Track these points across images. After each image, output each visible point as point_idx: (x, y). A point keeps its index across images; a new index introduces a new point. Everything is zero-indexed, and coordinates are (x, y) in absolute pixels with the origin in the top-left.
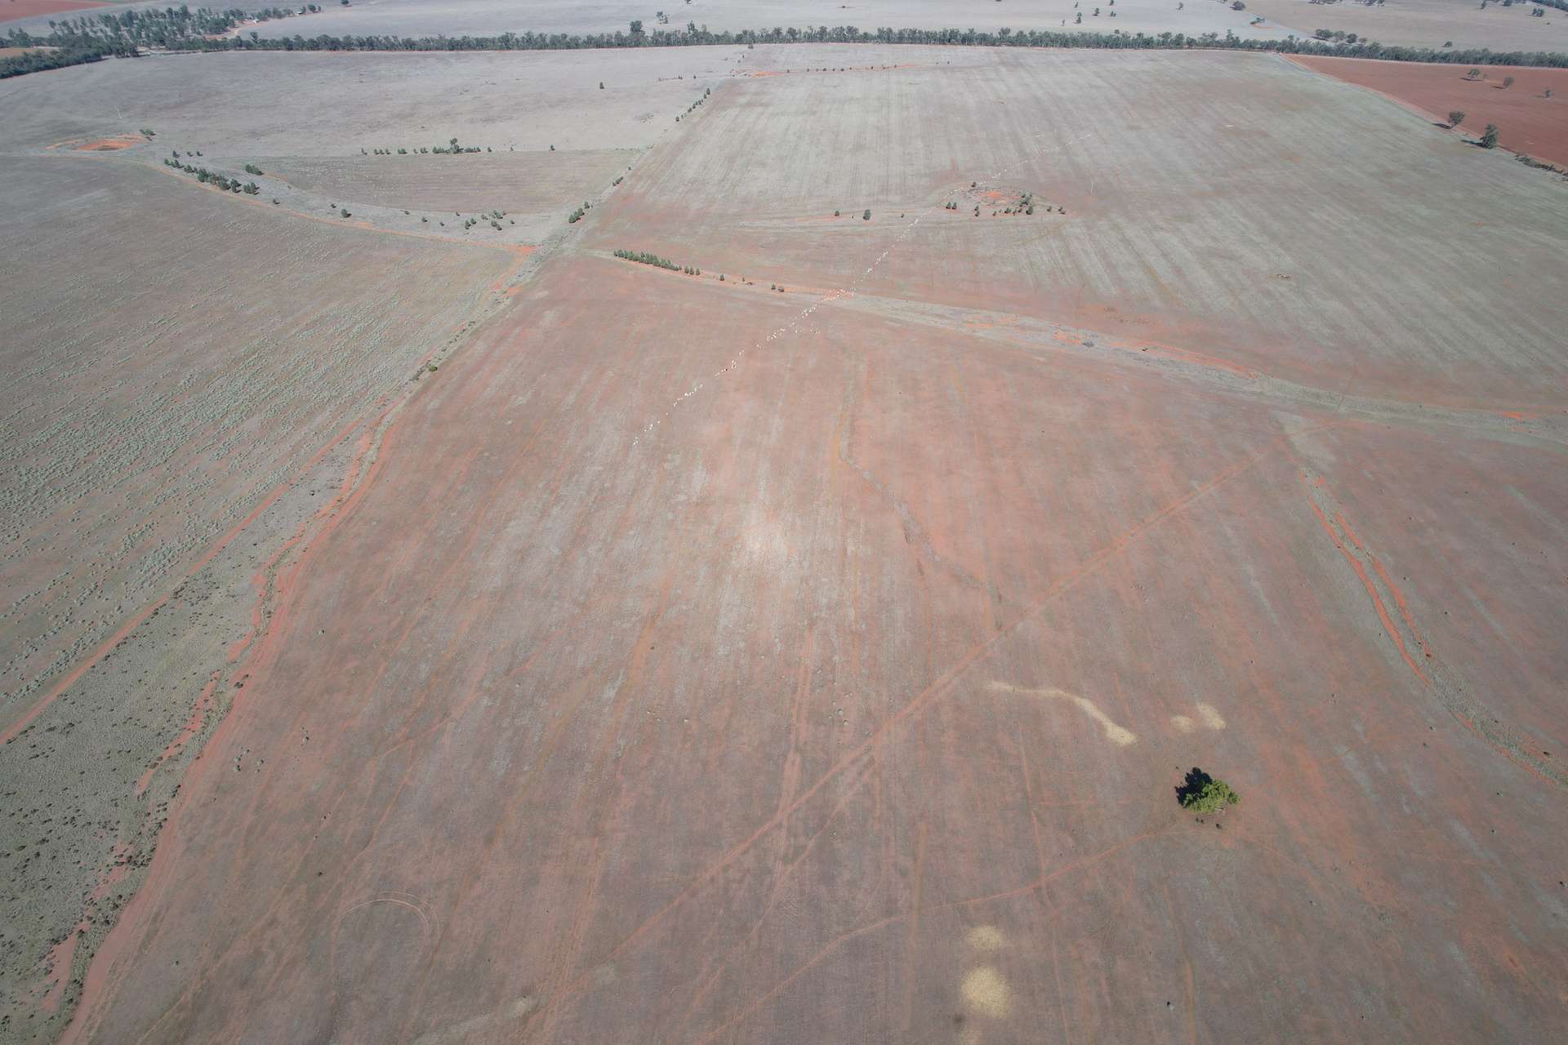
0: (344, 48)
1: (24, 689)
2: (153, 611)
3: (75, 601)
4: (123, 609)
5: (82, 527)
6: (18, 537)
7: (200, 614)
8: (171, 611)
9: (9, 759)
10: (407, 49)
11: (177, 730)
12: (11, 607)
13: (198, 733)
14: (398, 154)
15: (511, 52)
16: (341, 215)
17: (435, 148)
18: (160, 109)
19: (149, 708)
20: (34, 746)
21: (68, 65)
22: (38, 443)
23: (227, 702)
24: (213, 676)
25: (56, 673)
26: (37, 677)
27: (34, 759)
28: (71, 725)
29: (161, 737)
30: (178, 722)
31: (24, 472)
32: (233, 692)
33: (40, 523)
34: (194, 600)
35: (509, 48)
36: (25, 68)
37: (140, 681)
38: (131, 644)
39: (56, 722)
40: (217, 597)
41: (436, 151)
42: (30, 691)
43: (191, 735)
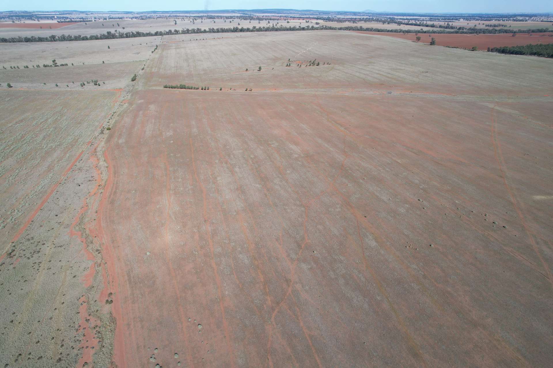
7: (40, 263)
8: (12, 266)
11: (75, 351)
13: (98, 348)
14: (24, 68)
16: (7, 87)
19: (35, 340)
23: (108, 316)
24: (81, 301)
29: (63, 362)
30: (72, 344)
32: (107, 308)
34: (28, 255)
35: (55, 41)
37: (12, 321)
40: (47, 250)
41: (45, 66)
43: (92, 352)
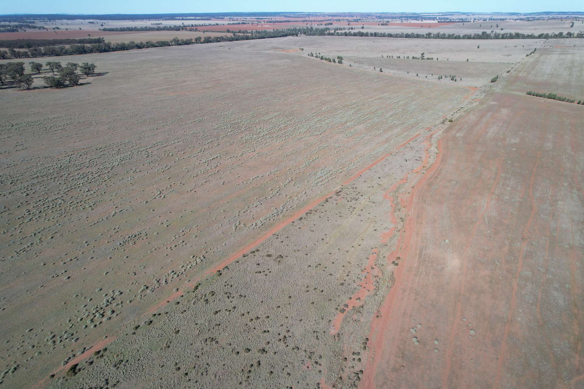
0: (365, 36)
1: (254, 225)
2: (325, 199)
3: (281, 184)
4: (307, 194)
5: (283, 152)
6: (255, 151)
7: (355, 209)
8: (336, 202)
9: (243, 268)
10: (389, 37)
11: (355, 285)
12: (249, 180)
13: (372, 293)
14: (396, 58)
15: (430, 39)
16: (379, 71)
17: (413, 57)
18: (305, 45)
19: (332, 260)
20: (259, 264)
21: (277, 37)
22: (264, 120)
23: (390, 274)
24: (373, 251)
25: (272, 220)
26: (262, 220)
27: (258, 274)
28: (281, 256)
29: (344, 287)
30: (355, 279)
31: (258, 128)
32: (391, 268)
33: (265, 147)
36: (266, 37)
37: (323, 239)
38: (314, 215)
39: (272, 251)
40: (363, 201)
42: (257, 227)
43: (367, 293)
